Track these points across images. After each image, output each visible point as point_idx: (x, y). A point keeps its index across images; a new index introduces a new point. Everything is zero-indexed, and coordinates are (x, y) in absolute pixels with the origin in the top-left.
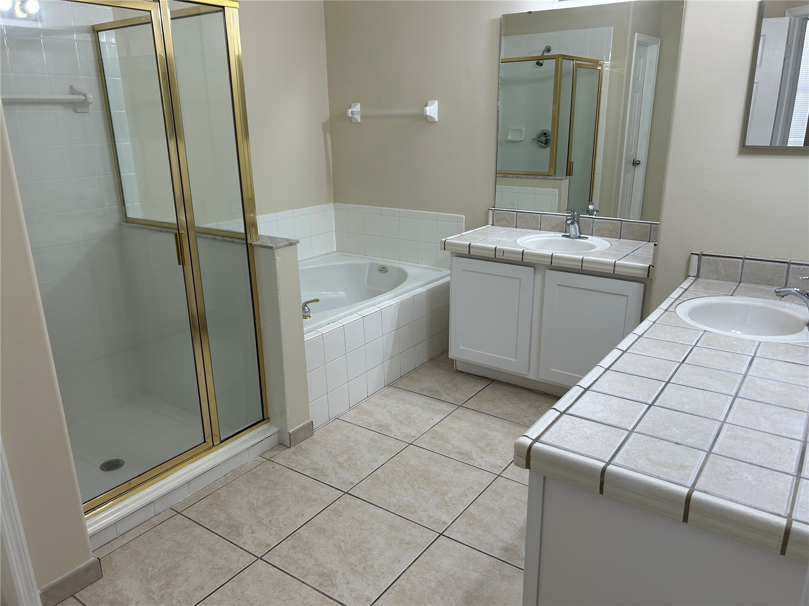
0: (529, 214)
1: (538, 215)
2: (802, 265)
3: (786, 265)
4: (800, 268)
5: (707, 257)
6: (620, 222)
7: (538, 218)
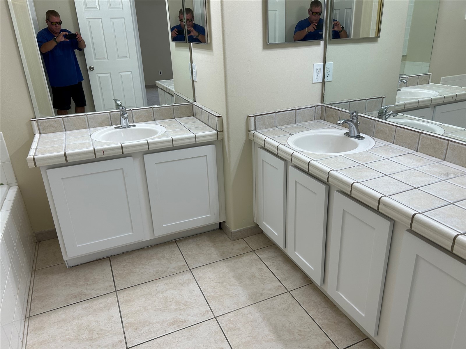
0: (76, 117)
1: (84, 116)
2: (301, 109)
3: (295, 111)
4: (300, 111)
5: (259, 116)
6: (152, 109)
7: (85, 118)
